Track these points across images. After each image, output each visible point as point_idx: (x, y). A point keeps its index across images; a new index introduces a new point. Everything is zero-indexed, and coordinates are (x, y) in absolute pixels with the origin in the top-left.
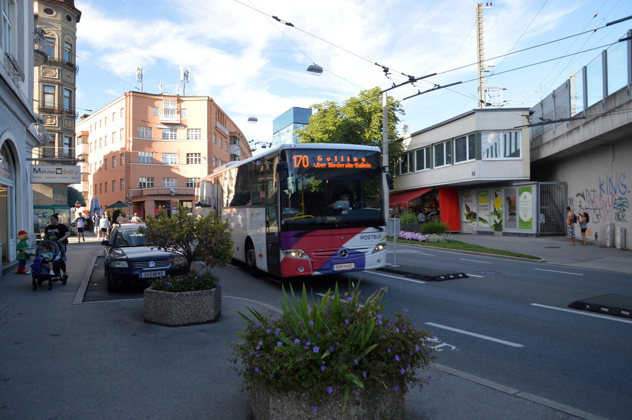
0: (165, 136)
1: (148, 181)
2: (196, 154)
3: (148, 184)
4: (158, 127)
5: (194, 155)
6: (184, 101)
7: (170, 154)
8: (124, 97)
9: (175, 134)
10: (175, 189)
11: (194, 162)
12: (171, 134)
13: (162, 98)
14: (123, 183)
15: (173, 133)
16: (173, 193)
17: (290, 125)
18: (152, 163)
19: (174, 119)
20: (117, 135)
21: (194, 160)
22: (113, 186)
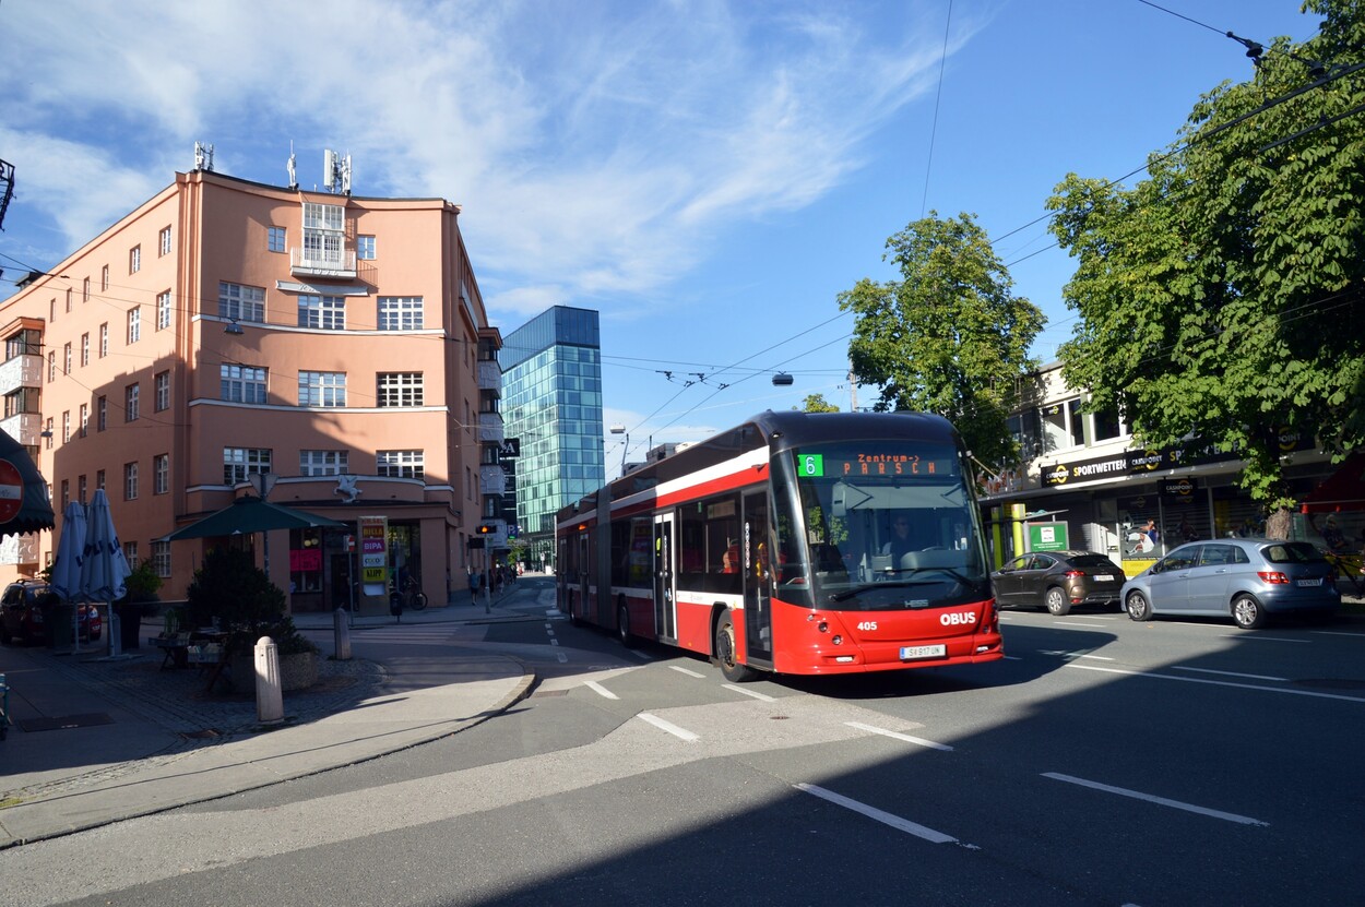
0: (305, 318)
1: (251, 459)
2: (406, 375)
3: (253, 469)
4: (285, 287)
5: (400, 378)
6: (368, 210)
7: (321, 373)
8: (175, 188)
9: (340, 314)
10: (358, 484)
11: (400, 400)
12: (326, 313)
13: (299, 197)
14: (166, 468)
15: (333, 309)
16: (348, 495)
17: (550, 347)
18: (265, 402)
19: (337, 263)
20: (146, 315)
21: (400, 394)
22: (127, 483)
